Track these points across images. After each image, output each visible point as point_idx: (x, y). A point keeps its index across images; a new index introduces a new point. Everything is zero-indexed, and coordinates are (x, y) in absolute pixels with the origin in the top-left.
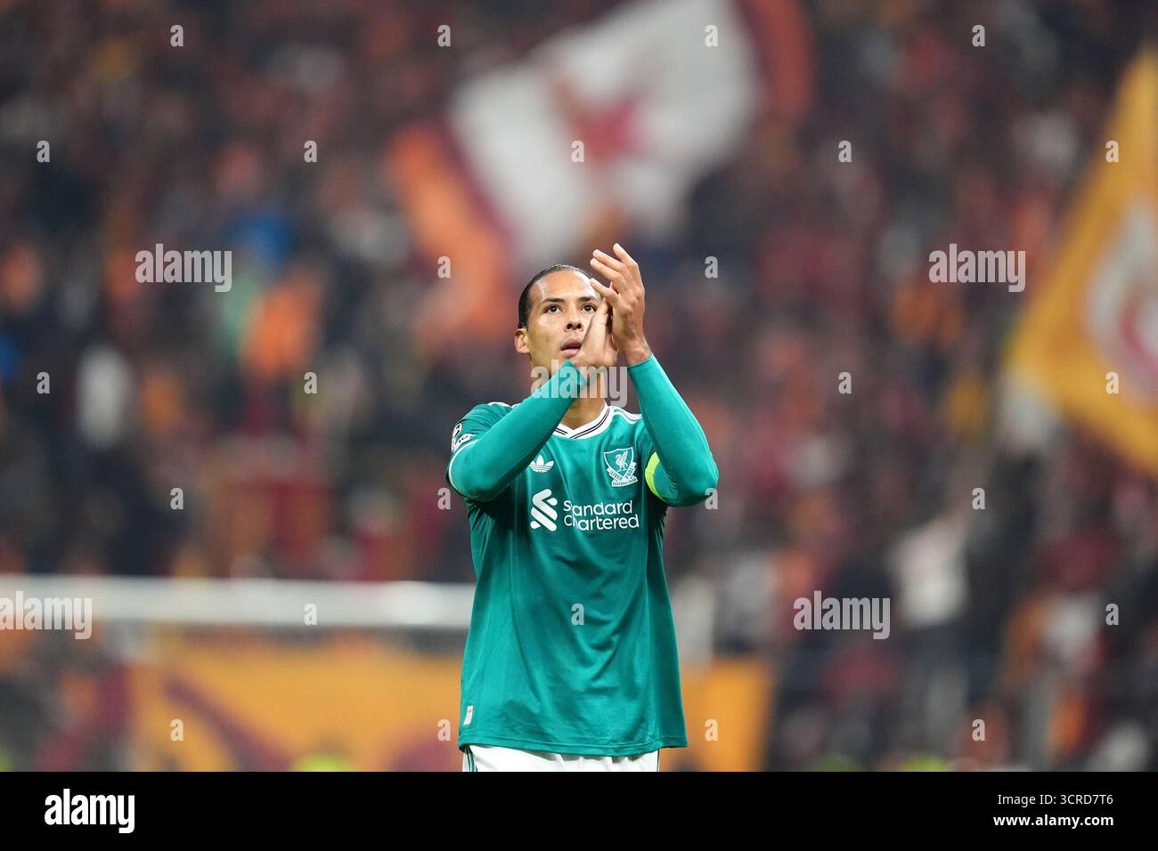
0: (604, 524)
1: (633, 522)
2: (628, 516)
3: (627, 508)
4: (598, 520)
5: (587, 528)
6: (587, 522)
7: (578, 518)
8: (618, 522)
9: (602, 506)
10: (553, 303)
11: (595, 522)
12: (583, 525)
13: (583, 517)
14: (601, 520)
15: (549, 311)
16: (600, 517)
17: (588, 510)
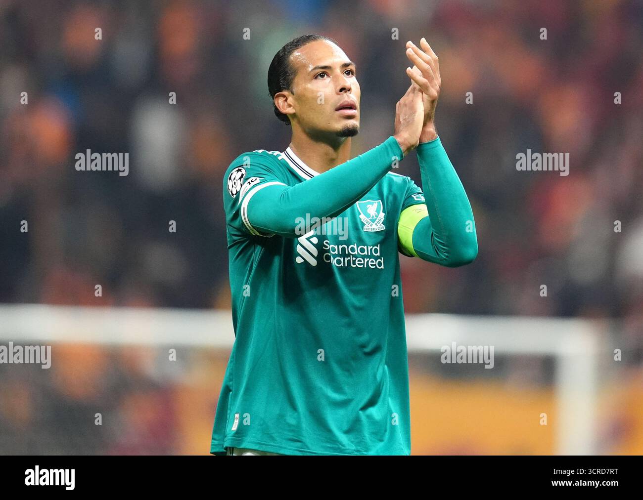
0: (357, 262)
1: (380, 264)
2: (376, 258)
3: (376, 251)
4: (352, 259)
5: (342, 264)
6: (342, 259)
7: (335, 256)
8: (368, 262)
9: (355, 247)
10: (324, 70)
11: (350, 260)
12: (339, 262)
13: (339, 255)
14: (354, 259)
15: (319, 77)
16: (354, 256)
17: (343, 249)
